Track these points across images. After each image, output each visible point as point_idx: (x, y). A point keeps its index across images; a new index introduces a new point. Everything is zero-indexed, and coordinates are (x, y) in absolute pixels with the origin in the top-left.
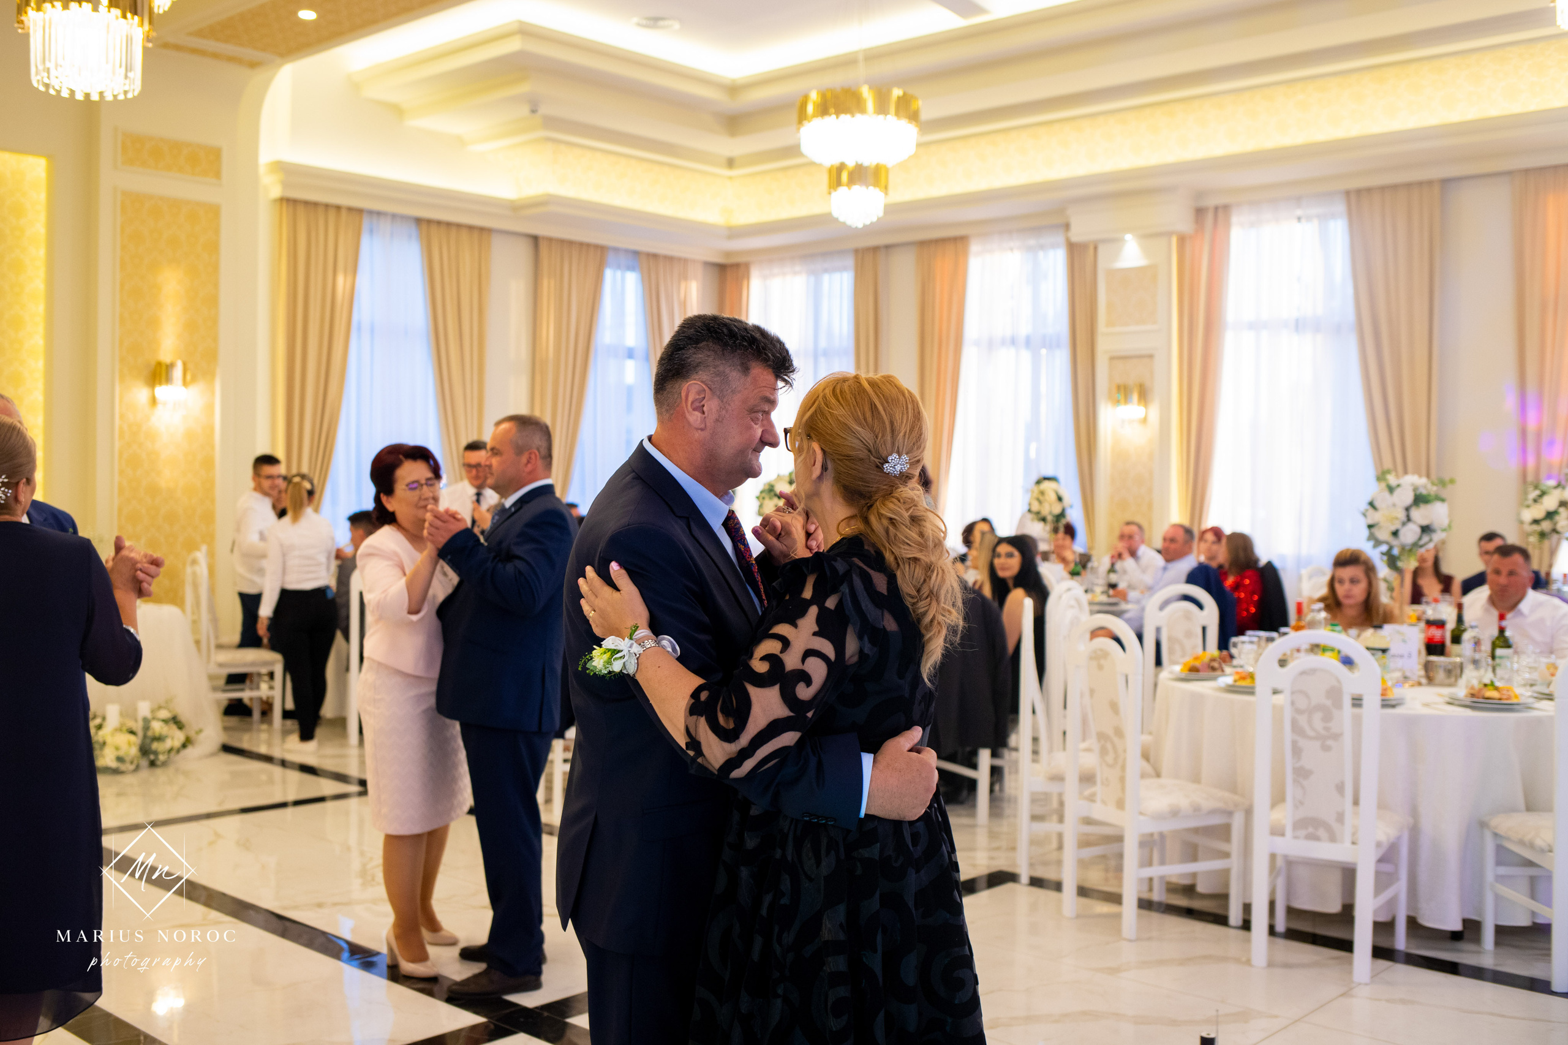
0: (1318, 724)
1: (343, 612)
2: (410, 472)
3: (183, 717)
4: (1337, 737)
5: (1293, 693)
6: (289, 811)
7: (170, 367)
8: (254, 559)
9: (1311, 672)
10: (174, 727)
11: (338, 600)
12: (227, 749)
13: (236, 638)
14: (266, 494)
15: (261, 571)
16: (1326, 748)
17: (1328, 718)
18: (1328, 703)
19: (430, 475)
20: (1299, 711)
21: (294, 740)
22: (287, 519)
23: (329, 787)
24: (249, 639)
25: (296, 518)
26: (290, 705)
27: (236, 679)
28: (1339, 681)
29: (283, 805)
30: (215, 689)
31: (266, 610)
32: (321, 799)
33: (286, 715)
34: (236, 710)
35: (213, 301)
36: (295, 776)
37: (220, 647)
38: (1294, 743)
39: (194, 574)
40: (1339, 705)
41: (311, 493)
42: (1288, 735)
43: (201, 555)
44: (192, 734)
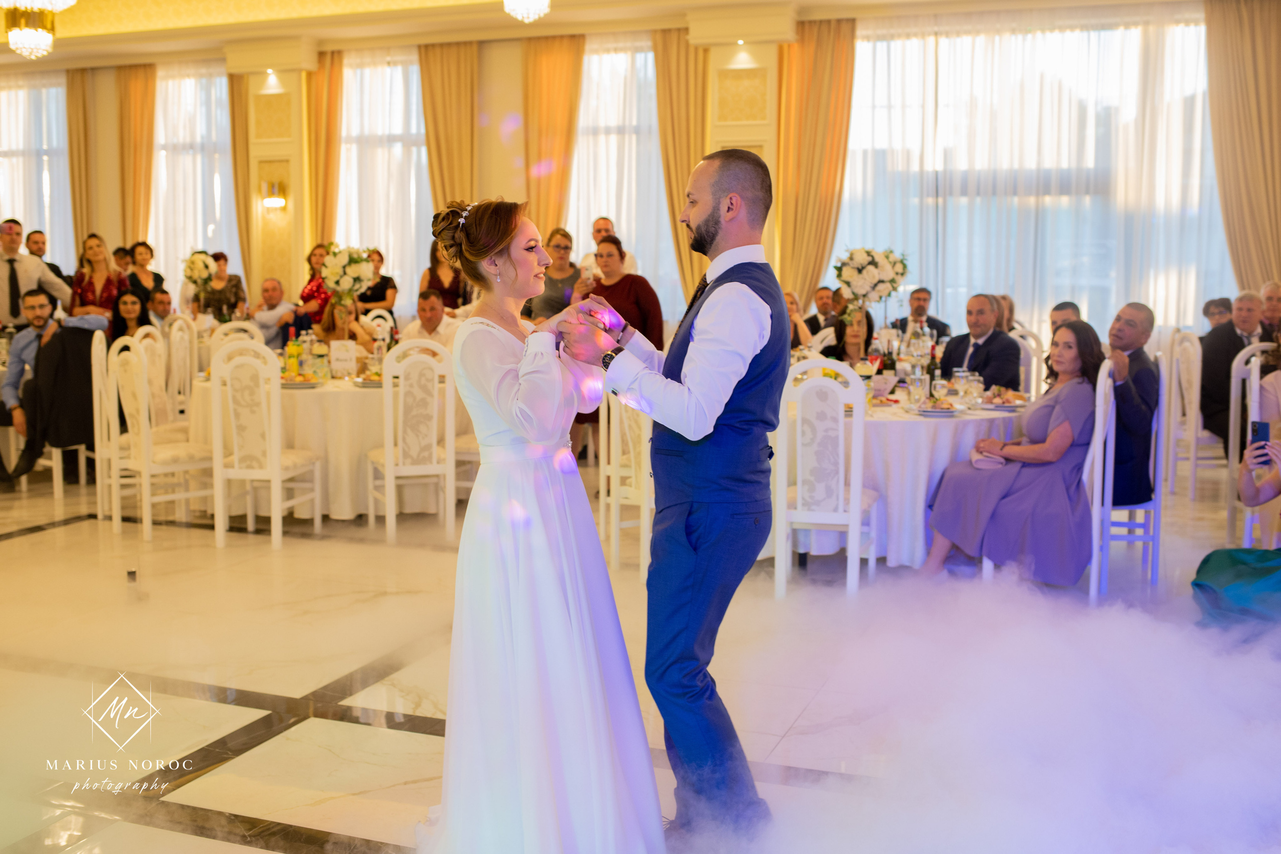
4: (258, 404)
16: (253, 412)
38: (235, 410)
42: (231, 405)
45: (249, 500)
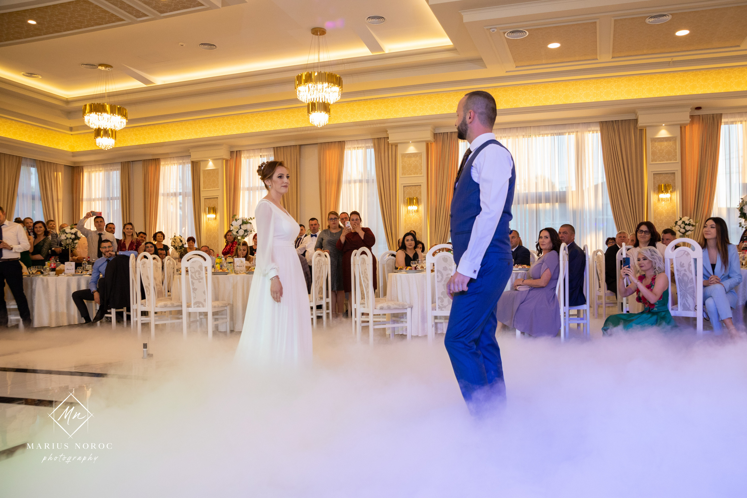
0: (197, 276)
4: (202, 278)
5: (190, 268)
9: (195, 261)
16: (200, 282)
17: (199, 274)
18: (199, 270)
20: (192, 273)
28: (202, 264)
38: (192, 281)
40: (202, 271)
42: (190, 280)
45: (198, 323)
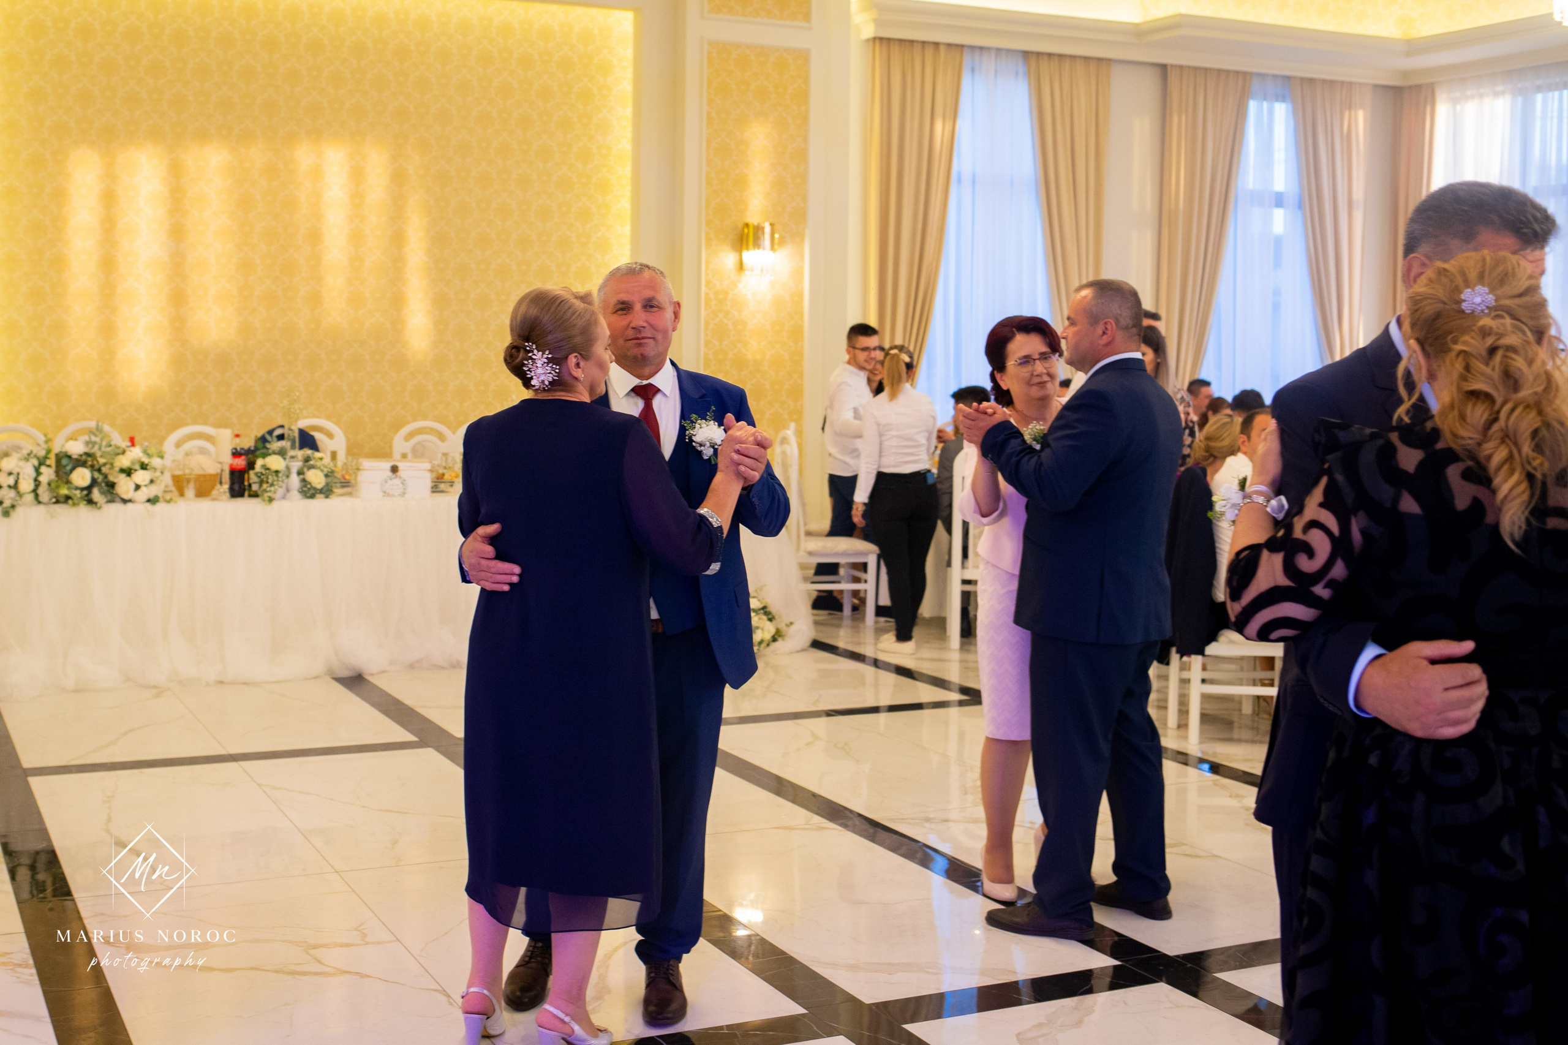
1: (944, 500)
2: (1022, 345)
3: (773, 609)
6: (882, 717)
7: (759, 229)
8: (849, 437)
10: (765, 618)
11: (939, 486)
12: (817, 645)
13: (826, 524)
14: (861, 368)
15: (855, 453)
19: (1044, 349)
21: (890, 639)
22: (883, 396)
23: (926, 693)
24: (842, 526)
25: (893, 396)
26: (885, 600)
27: (827, 569)
29: (875, 710)
30: (806, 579)
31: (861, 495)
32: (918, 706)
33: (880, 611)
34: (826, 603)
35: (802, 155)
36: (892, 678)
37: (809, 534)
39: (784, 453)
41: (910, 367)
43: (790, 433)
44: (782, 626)
